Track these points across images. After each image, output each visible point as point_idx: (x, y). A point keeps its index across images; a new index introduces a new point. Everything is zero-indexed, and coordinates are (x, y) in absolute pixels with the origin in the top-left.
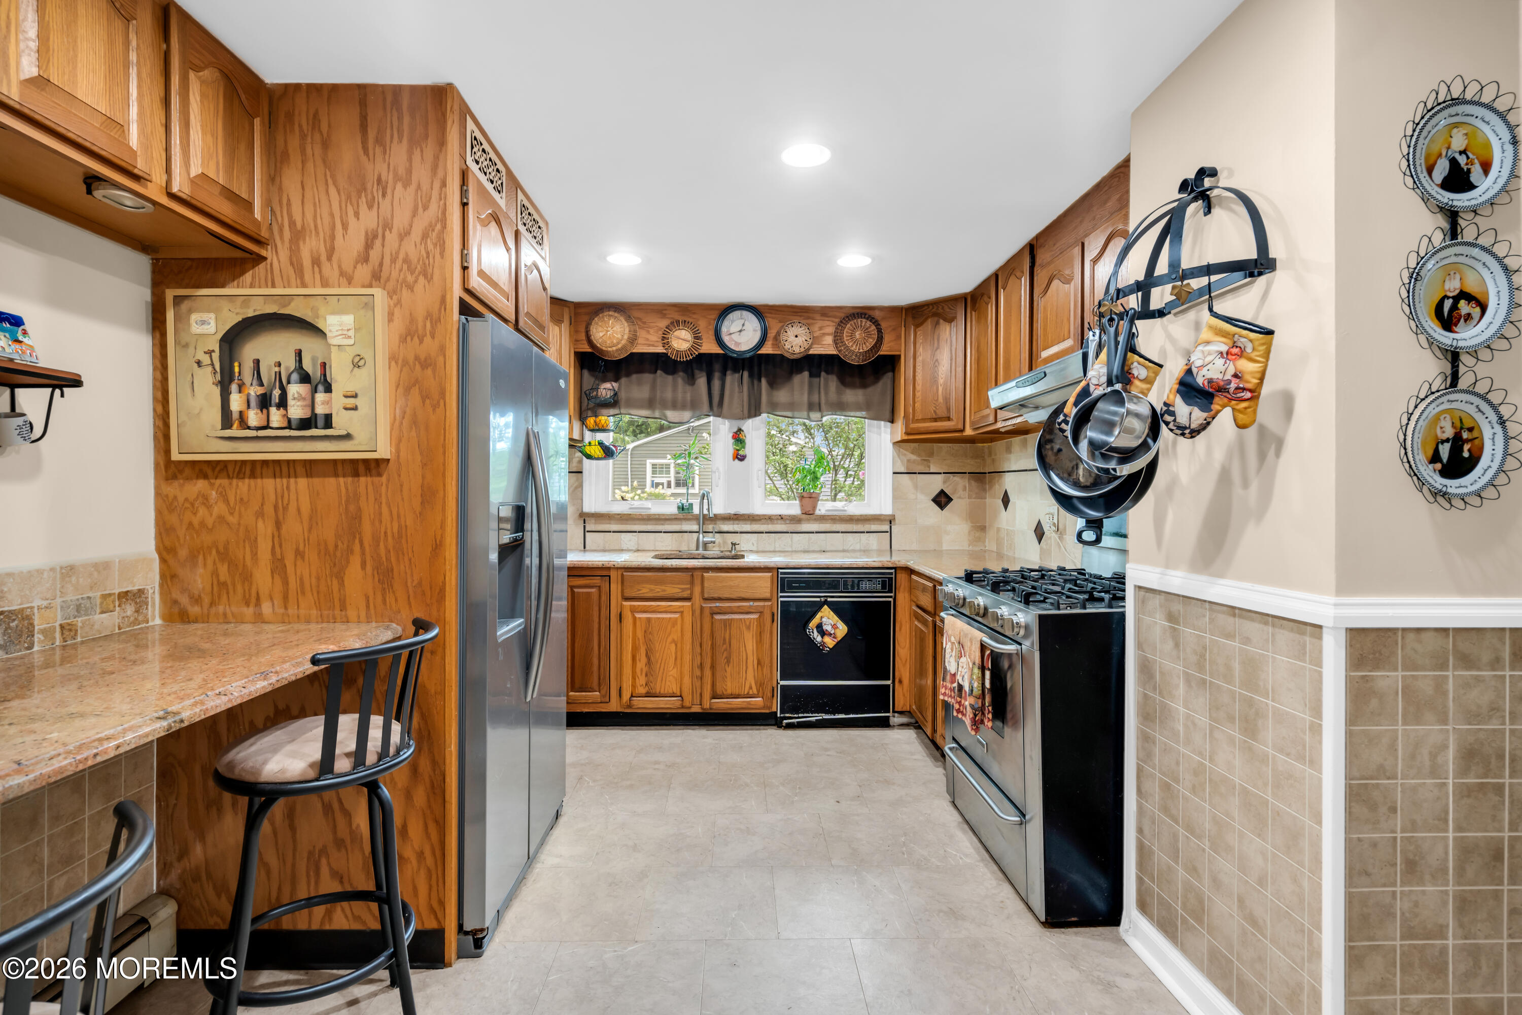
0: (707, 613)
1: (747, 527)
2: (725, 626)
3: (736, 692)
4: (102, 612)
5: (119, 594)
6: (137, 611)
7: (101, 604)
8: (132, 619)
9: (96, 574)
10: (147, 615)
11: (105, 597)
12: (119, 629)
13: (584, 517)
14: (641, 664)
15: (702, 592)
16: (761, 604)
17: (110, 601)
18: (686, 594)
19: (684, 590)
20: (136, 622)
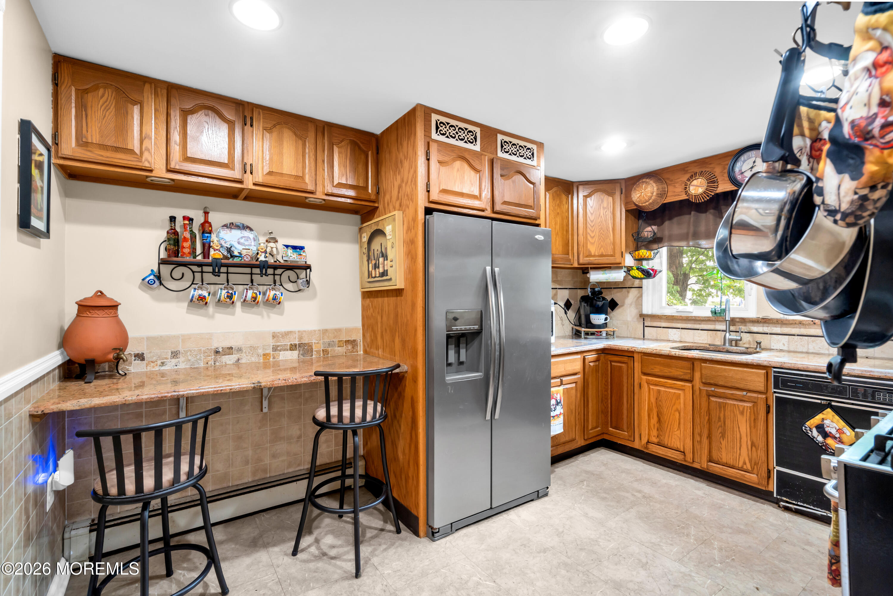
0: (704, 393)
1: (778, 330)
2: (720, 408)
3: (731, 462)
4: (338, 347)
5: (345, 341)
6: (353, 348)
7: (338, 344)
8: (351, 350)
9: (336, 333)
10: (357, 349)
11: (339, 341)
12: (346, 353)
13: (643, 317)
14: (654, 420)
15: (701, 378)
16: (755, 395)
17: (341, 344)
18: (687, 377)
19: (685, 374)
20: (352, 352)
